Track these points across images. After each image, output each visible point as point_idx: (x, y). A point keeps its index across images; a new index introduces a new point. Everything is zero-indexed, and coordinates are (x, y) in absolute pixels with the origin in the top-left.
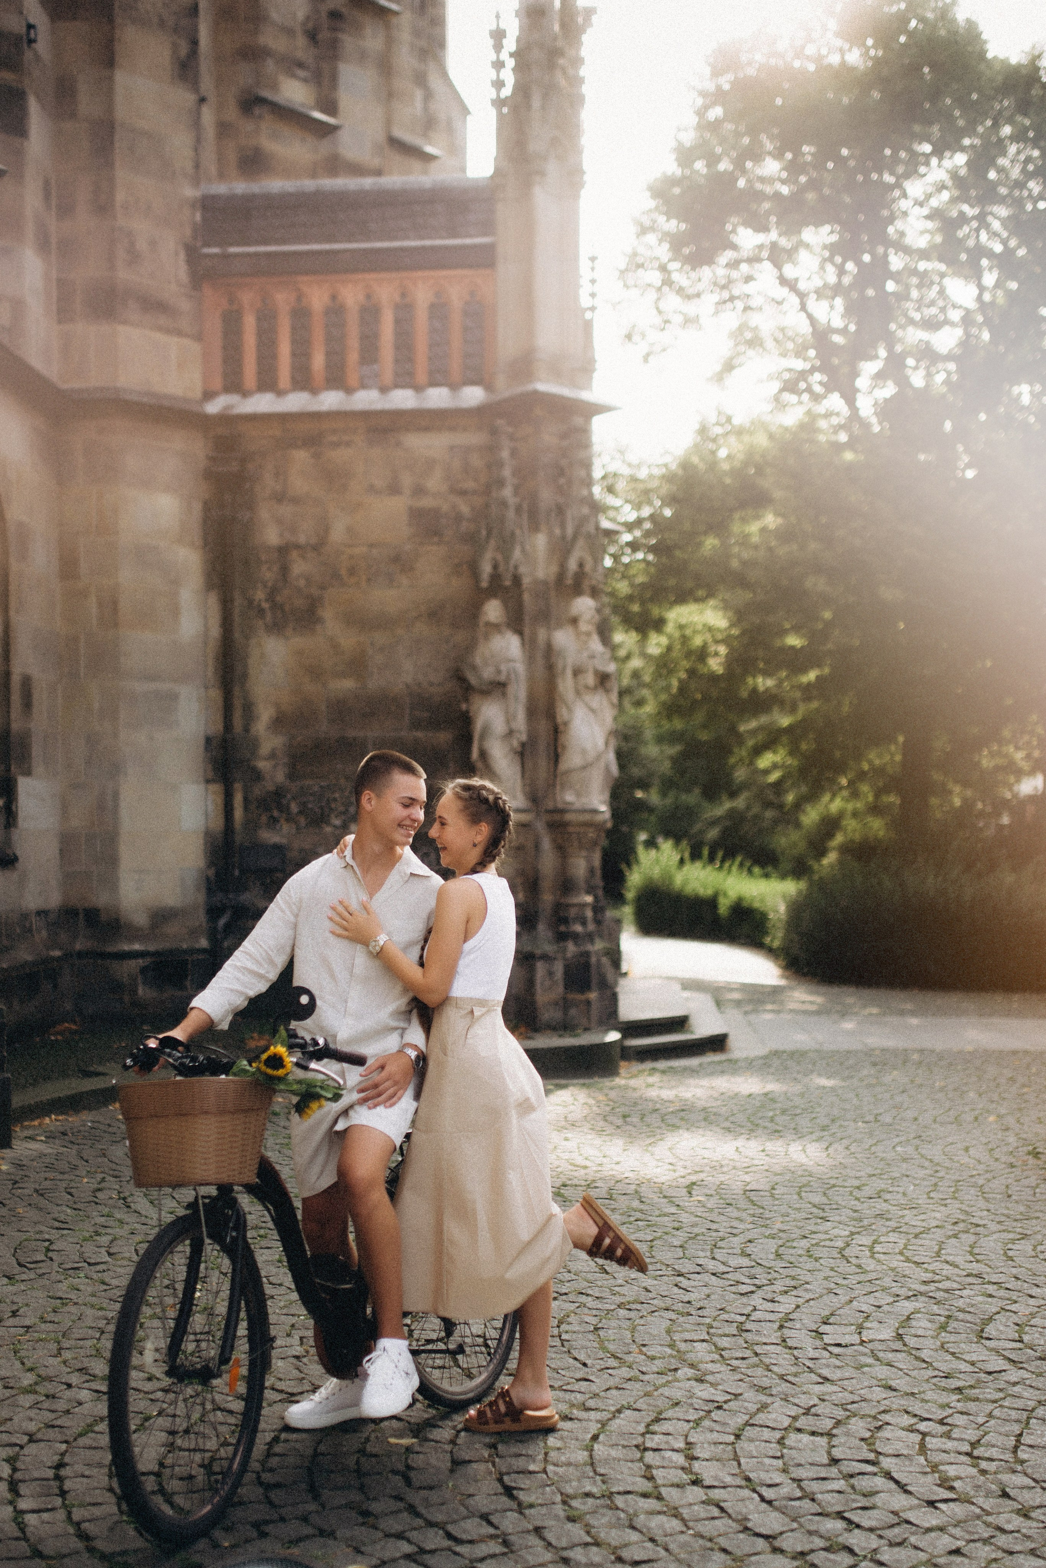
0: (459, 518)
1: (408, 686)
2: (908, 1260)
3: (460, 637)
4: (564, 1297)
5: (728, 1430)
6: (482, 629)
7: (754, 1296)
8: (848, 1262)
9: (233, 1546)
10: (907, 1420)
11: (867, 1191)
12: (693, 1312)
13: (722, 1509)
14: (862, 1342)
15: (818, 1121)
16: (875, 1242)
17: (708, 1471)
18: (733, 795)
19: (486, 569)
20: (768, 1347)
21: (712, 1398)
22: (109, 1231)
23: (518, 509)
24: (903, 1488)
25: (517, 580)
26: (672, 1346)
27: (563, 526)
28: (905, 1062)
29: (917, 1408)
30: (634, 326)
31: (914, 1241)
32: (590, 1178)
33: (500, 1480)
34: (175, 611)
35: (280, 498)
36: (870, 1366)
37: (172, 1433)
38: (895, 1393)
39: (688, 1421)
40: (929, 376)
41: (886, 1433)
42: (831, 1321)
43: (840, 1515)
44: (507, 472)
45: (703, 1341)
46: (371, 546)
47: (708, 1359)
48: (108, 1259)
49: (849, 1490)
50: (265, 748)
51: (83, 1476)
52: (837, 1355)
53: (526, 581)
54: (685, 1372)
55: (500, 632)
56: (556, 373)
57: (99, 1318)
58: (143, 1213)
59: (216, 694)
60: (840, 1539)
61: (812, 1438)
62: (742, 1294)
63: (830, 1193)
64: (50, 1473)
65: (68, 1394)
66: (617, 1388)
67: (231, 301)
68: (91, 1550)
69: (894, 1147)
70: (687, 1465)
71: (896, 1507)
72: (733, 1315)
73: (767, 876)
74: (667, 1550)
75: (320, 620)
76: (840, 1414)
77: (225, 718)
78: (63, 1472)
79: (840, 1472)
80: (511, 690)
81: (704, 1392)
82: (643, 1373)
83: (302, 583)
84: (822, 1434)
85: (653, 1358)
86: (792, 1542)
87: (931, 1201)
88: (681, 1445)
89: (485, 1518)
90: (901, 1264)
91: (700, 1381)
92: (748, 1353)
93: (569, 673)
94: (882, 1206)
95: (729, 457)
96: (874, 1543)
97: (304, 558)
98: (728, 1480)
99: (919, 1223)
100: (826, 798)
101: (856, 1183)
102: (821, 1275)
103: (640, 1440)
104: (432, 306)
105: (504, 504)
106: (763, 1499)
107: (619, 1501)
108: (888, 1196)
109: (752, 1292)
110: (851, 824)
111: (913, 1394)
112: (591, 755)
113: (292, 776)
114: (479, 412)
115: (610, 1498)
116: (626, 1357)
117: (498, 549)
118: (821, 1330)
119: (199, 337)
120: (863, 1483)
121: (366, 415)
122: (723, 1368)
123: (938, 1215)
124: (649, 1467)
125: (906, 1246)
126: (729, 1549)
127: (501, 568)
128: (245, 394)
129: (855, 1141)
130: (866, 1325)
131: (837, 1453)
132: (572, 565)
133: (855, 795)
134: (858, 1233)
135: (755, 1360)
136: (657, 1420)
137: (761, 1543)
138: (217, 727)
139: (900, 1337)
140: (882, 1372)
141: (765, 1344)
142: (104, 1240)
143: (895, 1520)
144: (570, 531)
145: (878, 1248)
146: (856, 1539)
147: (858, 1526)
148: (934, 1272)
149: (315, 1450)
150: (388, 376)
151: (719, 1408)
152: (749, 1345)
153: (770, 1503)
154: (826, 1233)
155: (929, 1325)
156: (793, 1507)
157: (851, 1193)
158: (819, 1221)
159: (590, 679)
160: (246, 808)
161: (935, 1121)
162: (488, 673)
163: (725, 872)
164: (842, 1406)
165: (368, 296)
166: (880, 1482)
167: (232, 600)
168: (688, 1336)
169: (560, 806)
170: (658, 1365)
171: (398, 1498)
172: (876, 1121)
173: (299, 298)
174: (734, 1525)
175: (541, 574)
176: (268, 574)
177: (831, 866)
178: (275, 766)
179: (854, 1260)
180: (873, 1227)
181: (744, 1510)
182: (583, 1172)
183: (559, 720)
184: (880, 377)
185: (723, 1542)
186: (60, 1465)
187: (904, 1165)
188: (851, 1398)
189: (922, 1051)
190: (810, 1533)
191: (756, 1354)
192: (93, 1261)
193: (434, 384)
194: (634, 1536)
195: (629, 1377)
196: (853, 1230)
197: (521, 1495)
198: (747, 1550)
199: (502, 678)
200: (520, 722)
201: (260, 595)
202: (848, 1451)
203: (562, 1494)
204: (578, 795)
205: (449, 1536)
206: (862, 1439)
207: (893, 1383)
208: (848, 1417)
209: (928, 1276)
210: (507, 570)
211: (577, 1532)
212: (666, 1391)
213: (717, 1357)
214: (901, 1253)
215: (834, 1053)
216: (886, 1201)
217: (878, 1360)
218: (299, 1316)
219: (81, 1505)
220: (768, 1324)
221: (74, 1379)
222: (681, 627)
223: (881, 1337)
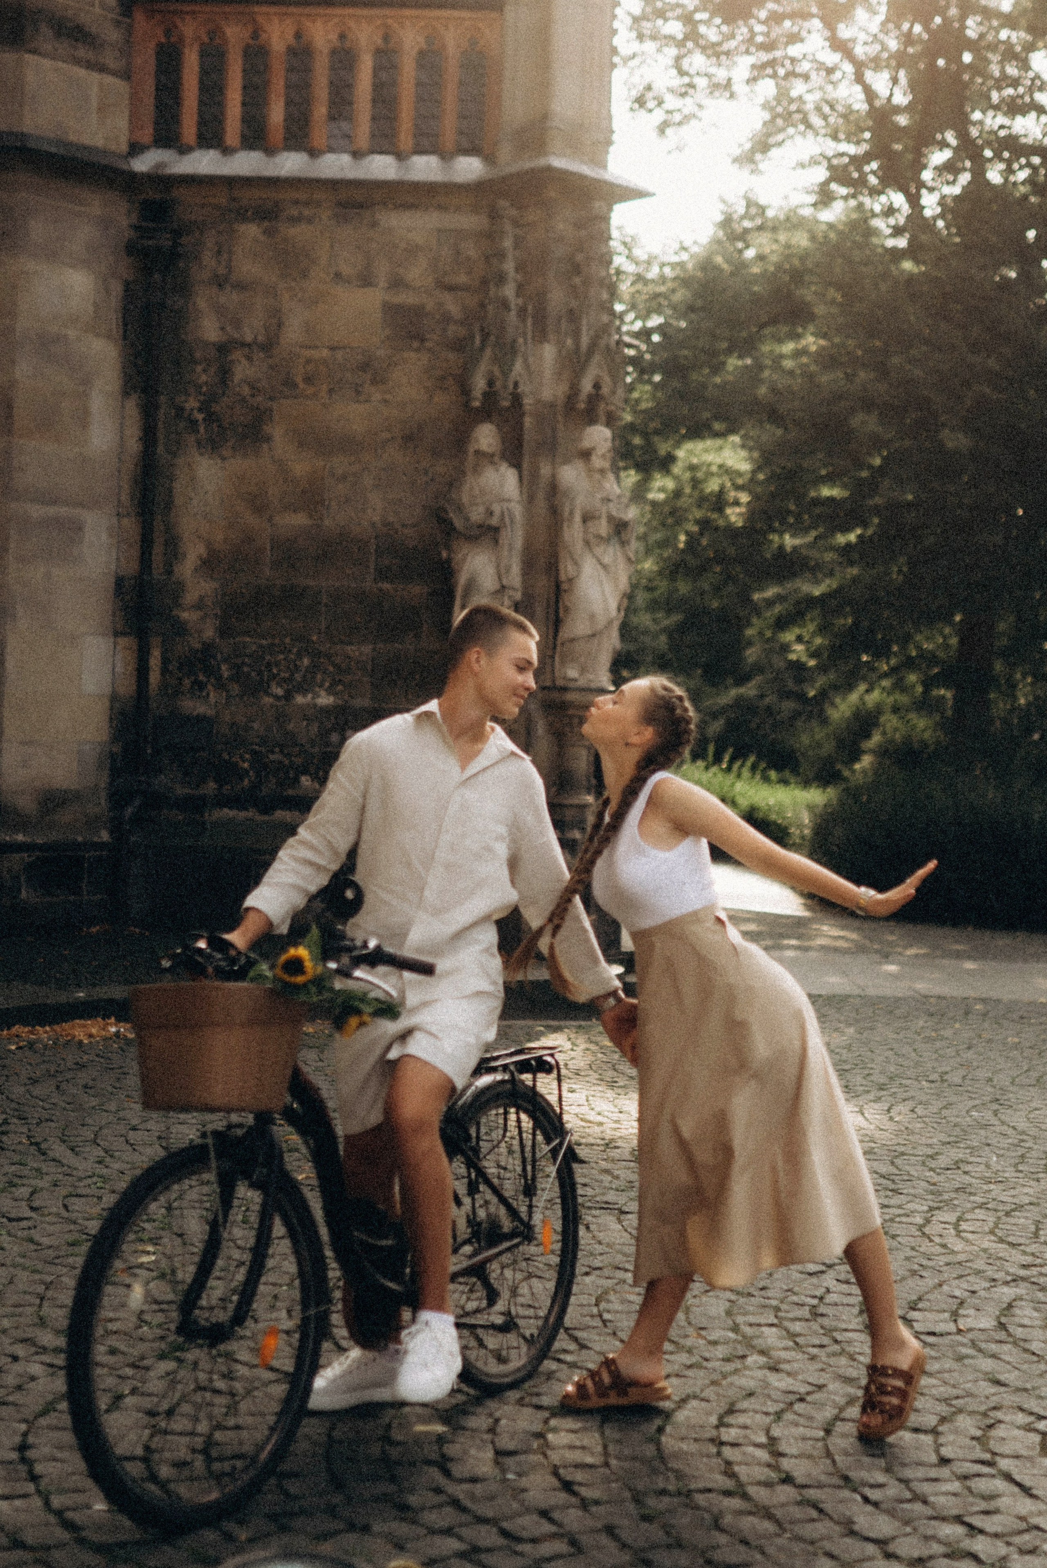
0: (447, 319)
1: (373, 524)
2: (1001, 1241)
3: (441, 468)
4: (598, 1272)
5: (814, 1425)
6: (471, 457)
7: (824, 1276)
8: (931, 1241)
9: (250, 1540)
10: (1021, 1419)
11: (943, 1161)
12: (755, 1293)
13: (821, 1511)
14: (959, 1331)
15: (872, 1078)
16: (959, 1219)
17: (799, 1469)
18: (742, 680)
19: (479, 384)
20: (850, 1335)
21: (791, 1388)
22: (25, 1181)
23: (522, 312)
24: (1026, 1491)
25: (517, 399)
26: (735, 1329)
27: (576, 335)
28: (967, 1013)
29: (1032, 1404)
30: (649, 88)
31: (1004, 1219)
32: (607, 1137)
33: (555, 1473)
34: (83, 419)
35: (220, 282)
36: (972, 1357)
37: (152, 1414)
38: (1002, 1389)
39: (767, 1414)
40: (1010, 171)
41: (1000, 1432)
42: (920, 1306)
43: (959, 1519)
44: (509, 266)
45: (772, 1325)
46: (332, 349)
47: (781, 1345)
48: (28, 1213)
49: (966, 1492)
50: (190, 597)
51: (55, 1459)
52: (931, 1345)
53: (528, 402)
54: (754, 1359)
55: (492, 463)
56: (575, 147)
57: (34, 1282)
58: (65, 1161)
59: (131, 525)
60: (962, 1545)
61: (914, 1435)
62: (810, 1274)
63: (898, 1161)
64: (14, 1455)
65: (18, 1367)
66: (677, 1375)
67: (168, 32)
68: (81, 1541)
69: (968, 1112)
70: (773, 1462)
71: (1023, 1512)
72: (803, 1298)
73: (784, 782)
74: (763, 1553)
75: (268, 439)
76: (944, 1409)
77: (143, 553)
78: (30, 1454)
79: (953, 1473)
80: (505, 537)
81: (779, 1382)
82: (706, 1360)
83: (246, 391)
84: (926, 1432)
85: (715, 1343)
86: (909, 1547)
87: (1020, 1175)
88: (763, 1439)
89: (544, 1514)
90: (994, 1245)
91: (774, 1369)
92: (826, 1341)
93: (578, 518)
94: (960, 1179)
95: (761, 258)
96: (1003, 1550)
97: (249, 358)
98: (823, 1478)
99: (1010, 1200)
100: (862, 687)
101: (930, 1151)
102: (901, 1255)
103: (714, 1433)
104: (422, 53)
105: (505, 304)
106: (866, 1500)
107: (700, 1499)
108: (968, 1168)
109: (822, 1272)
110: (889, 721)
111: (1026, 1390)
112: (601, 622)
113: (224, 631)
114: (478, 188)
115: (687, 1496)
116: (682, 1341)
117: (495, 360)
118: (909, 1317)
119: (126, 75)
120: (982, 1485)
121: (334, 185)
122: (800, 1356)
123: (1030, 1191)
124: (728, 1463)
125: (996, 1225)
126: (836, 1553)
127: (498, 384)
128: (184, 150)
129: (921, 1103)
130: (961, 1312)
131: (946, 1452)
132: (587, 386)
133: (900, 686)
134: (939, 1208)
135: (836, 1348)
136: (731, 1411)
137: (871, 1549)
138: (132, 567)
139: (1002, 1326)
140: (987, 1364)
141: (846, 1330)
142: (24, 1192)
143: (1024, 1526)
144: (585, 341)
145: (964, 1226)
146: (979, 1545)
147: (981, 1531)
148: (1033, 1254)
149: (329, 1436)
150: (363, 137)
151: (802, 1400)
152: (828, 1331)
153: (876, 1504)
154: (900, 1207)
155: (1036, 1314)
156: (903, 1510)
157: (924, 1163)
158: (890, 1193)
159: (603, 528)
160: (164, 671)
161: (1012, 1083)
162: (476, 515)
163: (733, 775)
164: (946, 1401)
165: (342, 37)
166: (1000, 1485)
167: (157, 407)
168: (752, 1319)
169: (560, 683)
170: (721, 1351)
171: (438, 1491)
172: (942, 1081)
173: (255, 35)
174: (837, 1528)
175: (547, 394)
176: (204, 377)
177: (864, 771)
178: (203, 618)
179: (937, 1240)
180: (956, 1202)
181: (848, 1513)
182: (597, 1129)
183: (563, 577)
184: (950, 168)
185: (828, 1545)
186: (23, 1447)
187: (982, 1132)
188: (955, 1392)
189: (983, 1001)
190: (927, 1538)
191: (836, 1341)
192: (12, 1215)
193: (420, 151)
194: (723, 1539)
195: (689, 1363)
196: (931, 1204)
197: (584, 1491)
198: (856, 1554)
199: (494, 521)
200: (515, 577)
201: (192, 404)
202: (958, 1450)
203: (630, 1490)
204: (583, 670)
205: (504, 1533)
206: (973, 1438)
207: (1002, 1378)
208: (954, 1413)
209: (1029, 1259)
210: (505, 387)
211: (653, 1530)
212: (734, 1379)
213: (791, 1344)
214: (992, 1232)
215: (882, 999)
216: (966, 1173)
217: (980, 1350)
218: (281, 1286)
219: (62, 1491)
220: (847, 1308)
221: (20, 1350)
222: (692, 468)
223: (982, 1326)
